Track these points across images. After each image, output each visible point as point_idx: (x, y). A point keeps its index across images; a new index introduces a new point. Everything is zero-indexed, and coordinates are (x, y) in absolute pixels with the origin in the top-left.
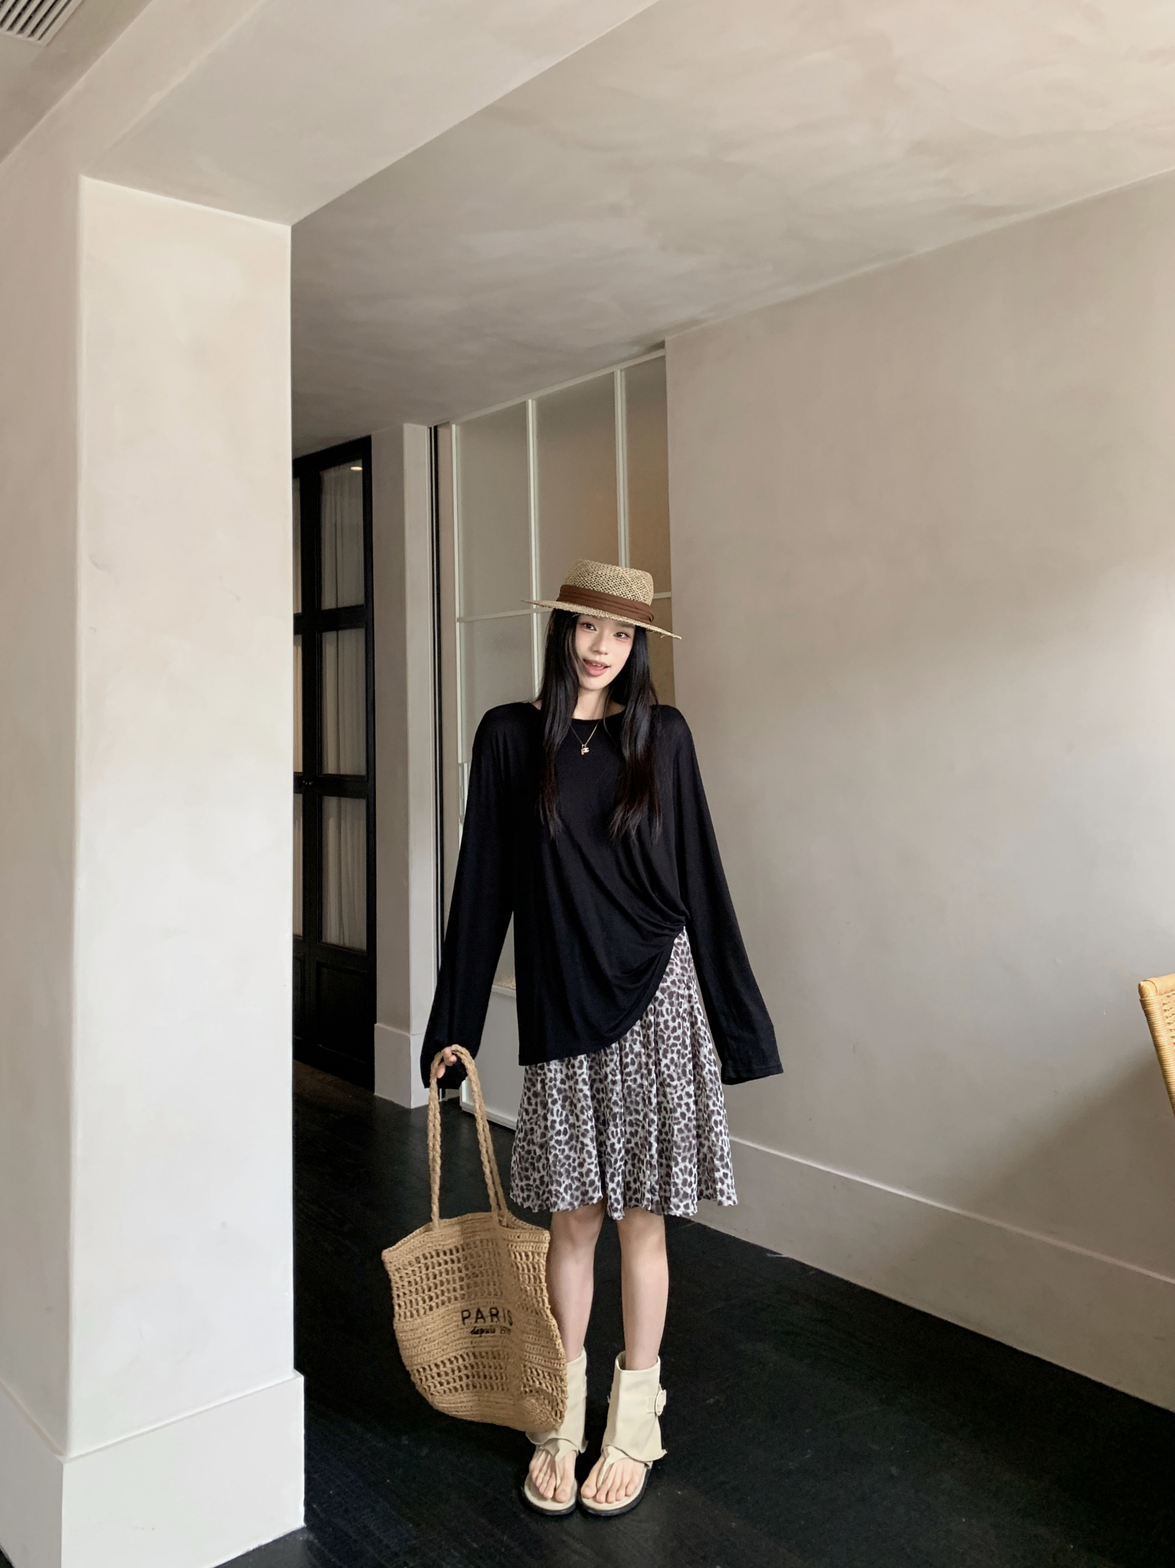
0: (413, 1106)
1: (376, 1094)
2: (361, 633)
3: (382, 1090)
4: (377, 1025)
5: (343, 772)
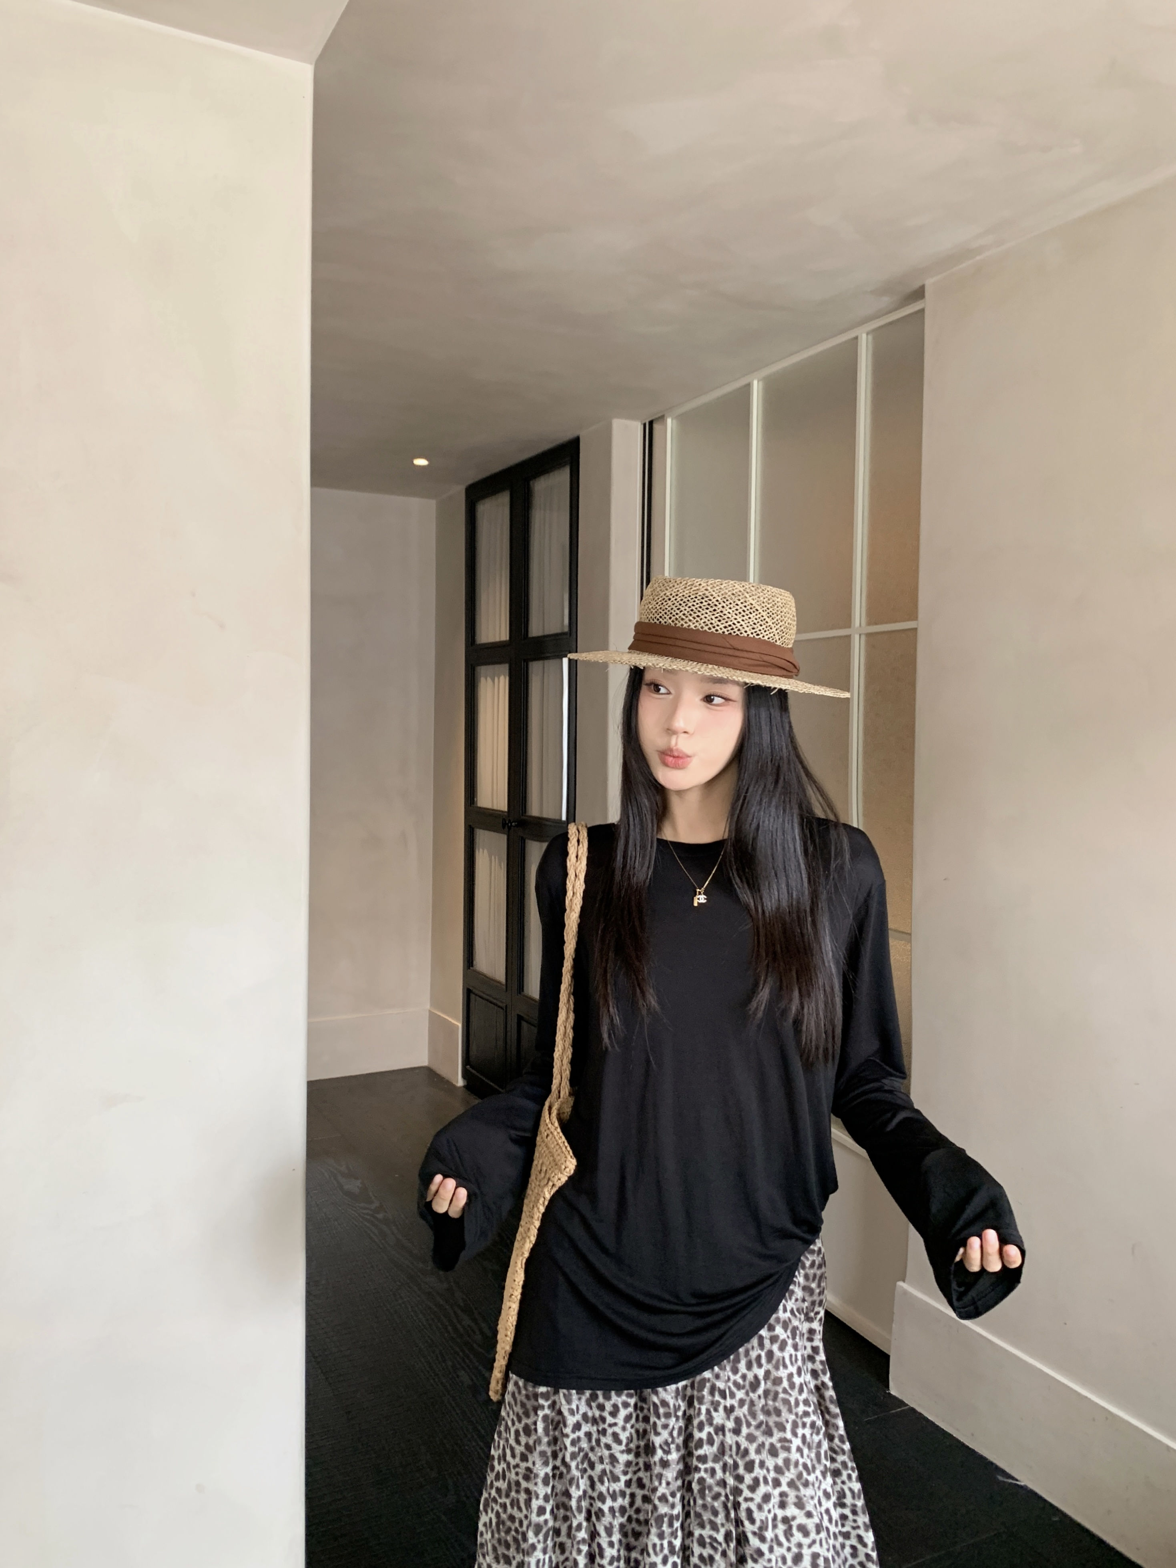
5: (545, 816)
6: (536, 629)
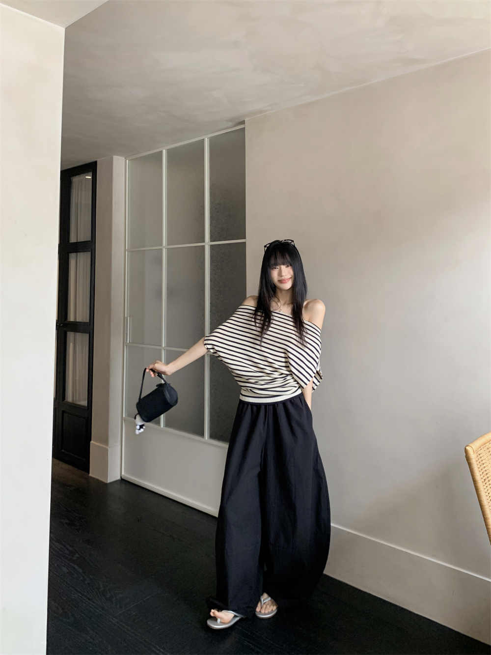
0: (109, 481)
1: (90, 475)
2: (89, 254)
3: (94, 473)
4: (92, 442)
5: (77, 321)
6: (73, 240)
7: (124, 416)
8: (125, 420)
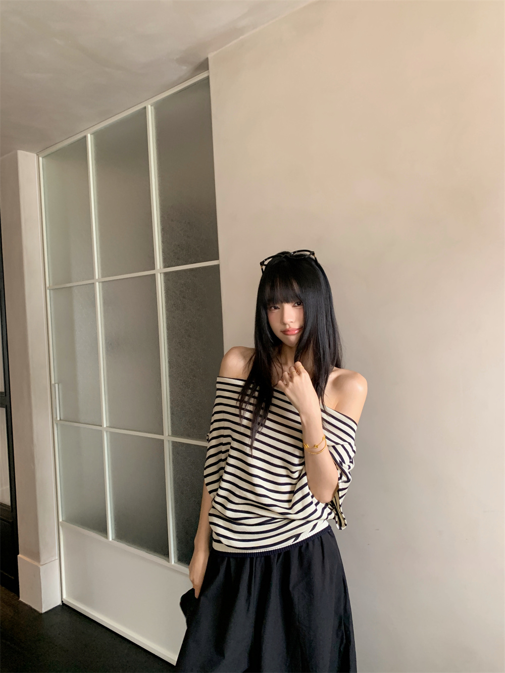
0: (44, 611)
1: (20, 599)
3: (24, 598)
4: (19, 556)
7: (61, 520)
8: (62, 527)
